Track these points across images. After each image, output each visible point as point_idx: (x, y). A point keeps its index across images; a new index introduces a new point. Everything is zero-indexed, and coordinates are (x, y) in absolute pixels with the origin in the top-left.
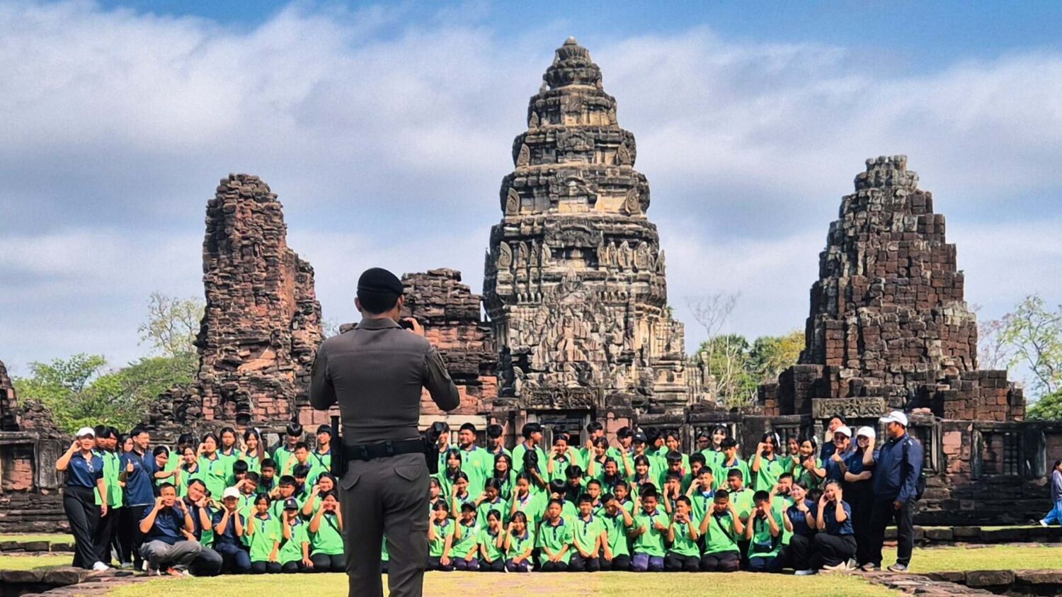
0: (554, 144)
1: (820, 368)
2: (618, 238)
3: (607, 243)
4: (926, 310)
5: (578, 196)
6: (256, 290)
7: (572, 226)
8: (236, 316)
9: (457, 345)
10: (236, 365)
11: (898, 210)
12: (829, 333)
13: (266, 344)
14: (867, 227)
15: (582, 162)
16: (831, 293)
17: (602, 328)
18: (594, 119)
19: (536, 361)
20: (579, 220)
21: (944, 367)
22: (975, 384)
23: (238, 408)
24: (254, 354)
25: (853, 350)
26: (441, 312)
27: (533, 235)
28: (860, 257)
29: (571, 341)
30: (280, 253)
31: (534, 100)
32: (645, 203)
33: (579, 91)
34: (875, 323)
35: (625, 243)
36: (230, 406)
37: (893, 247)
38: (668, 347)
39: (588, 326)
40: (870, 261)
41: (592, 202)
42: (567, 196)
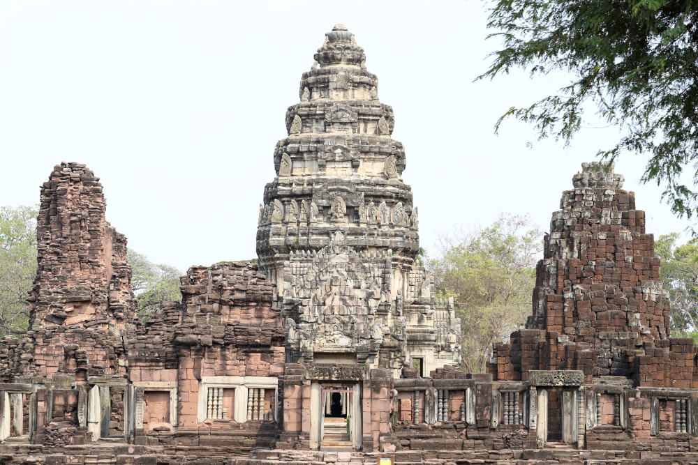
0: (323, 116)
1: (543, 332)
2: (377, 198)
3: (367, 202)
4: (629, 289)
5: (343, 161)
6: (81, 258)
7: (338, 187)
8: (64, 278)
9: (255, 321)
10: (62, 319)
11: (607, 206)
12: (550, 304)
13: (87, 302)
14: (581, 220)
15: (349, 133)
16: (552, 271)
17: (363, 285)
18: (360, 95)
19: (306, 314)
20: (342, 183)
21: (642, 335)
22: (667, 350)
23: (78, 364)
24: (77, 310)
25: (569, 319)
26: (243, 296)
27: (303, 195)
28: (575, 244)
29: (337, 297)
30: (102, 226)
31: (305, 76)
32: (401, 167)
33: (347, 71)
34: (586, 298)
35: (383, 202)
36: (72, 361)
37: (602, 236)
38: (420, 293)
39: (351, 284)
40: (584, 247)
41: (355, 167)
42: (334, 161)
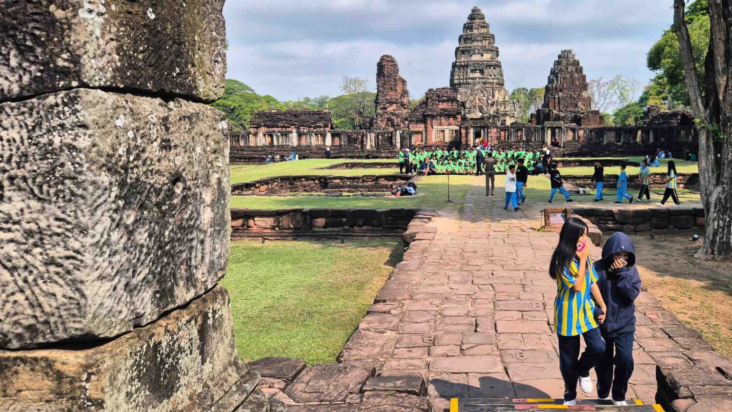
0: (471, 38)
1: (547, 109)
2: (490, 66)
3: (486, 68)
4: (577, 93)
5: (478, 54)
6: (391, 88)
7: (476, 63)
8: (386, 95)
9: (451, 107)
10: (386, 109)
11: (570, 65)
12: (550, 100)
13: (394, 103)
14: (561, 70)
15: (479, 44)
16: (551, 88)
17: (486, 95)
18: (483, 30)
19: (467, 105)
20: (478, 61)
21: (582, 109)
22: (590, 115)
23: (392, 123)
24: (391, 106)
25: (557, 105)
27: (465, 66)
28: (559, 78)
29: (478, 100)
30: (398, 77)
31: (465, 25)
32: (498, 55)
33: (479, 22)
34: (563, 97)
35: (492, 68)
36: (390, 122)
37: (568, 76)
38: (504, 98)
39: (482, 95)
40: (562, 80)
41: (482, 55)
42: (475, 54)
